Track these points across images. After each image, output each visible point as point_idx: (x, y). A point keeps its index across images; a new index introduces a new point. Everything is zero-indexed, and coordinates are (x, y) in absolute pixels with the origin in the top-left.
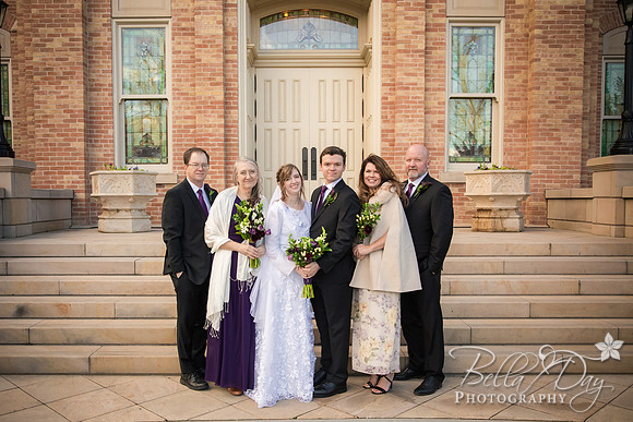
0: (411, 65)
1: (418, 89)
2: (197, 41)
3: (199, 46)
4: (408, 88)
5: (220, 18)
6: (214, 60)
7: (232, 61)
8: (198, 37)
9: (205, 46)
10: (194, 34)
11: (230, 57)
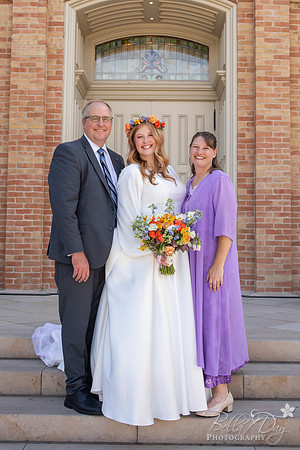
0: (273, 95)
1: (282, 124)
2: (14, 64)
3: (16, 70)
4: (269, 123)
5: (42, 37)
6: (34, 87)
7: (56, 89)
8: (15, 59)
9: (23, 70)
10: (9, 57)
11: (53, 83)
